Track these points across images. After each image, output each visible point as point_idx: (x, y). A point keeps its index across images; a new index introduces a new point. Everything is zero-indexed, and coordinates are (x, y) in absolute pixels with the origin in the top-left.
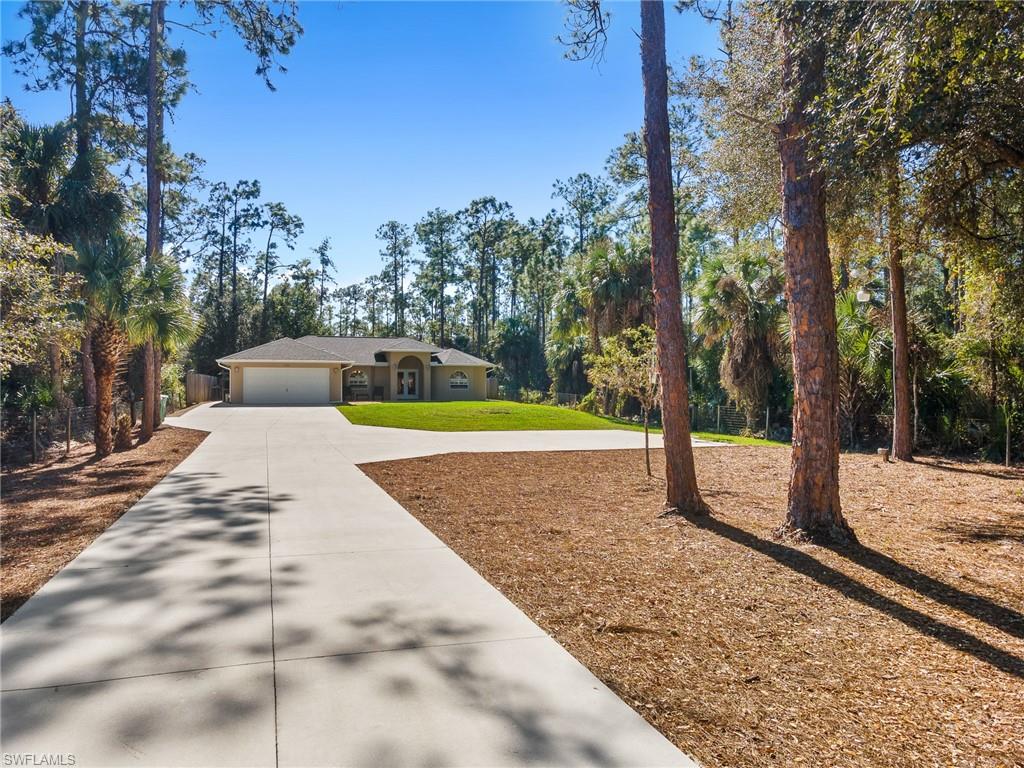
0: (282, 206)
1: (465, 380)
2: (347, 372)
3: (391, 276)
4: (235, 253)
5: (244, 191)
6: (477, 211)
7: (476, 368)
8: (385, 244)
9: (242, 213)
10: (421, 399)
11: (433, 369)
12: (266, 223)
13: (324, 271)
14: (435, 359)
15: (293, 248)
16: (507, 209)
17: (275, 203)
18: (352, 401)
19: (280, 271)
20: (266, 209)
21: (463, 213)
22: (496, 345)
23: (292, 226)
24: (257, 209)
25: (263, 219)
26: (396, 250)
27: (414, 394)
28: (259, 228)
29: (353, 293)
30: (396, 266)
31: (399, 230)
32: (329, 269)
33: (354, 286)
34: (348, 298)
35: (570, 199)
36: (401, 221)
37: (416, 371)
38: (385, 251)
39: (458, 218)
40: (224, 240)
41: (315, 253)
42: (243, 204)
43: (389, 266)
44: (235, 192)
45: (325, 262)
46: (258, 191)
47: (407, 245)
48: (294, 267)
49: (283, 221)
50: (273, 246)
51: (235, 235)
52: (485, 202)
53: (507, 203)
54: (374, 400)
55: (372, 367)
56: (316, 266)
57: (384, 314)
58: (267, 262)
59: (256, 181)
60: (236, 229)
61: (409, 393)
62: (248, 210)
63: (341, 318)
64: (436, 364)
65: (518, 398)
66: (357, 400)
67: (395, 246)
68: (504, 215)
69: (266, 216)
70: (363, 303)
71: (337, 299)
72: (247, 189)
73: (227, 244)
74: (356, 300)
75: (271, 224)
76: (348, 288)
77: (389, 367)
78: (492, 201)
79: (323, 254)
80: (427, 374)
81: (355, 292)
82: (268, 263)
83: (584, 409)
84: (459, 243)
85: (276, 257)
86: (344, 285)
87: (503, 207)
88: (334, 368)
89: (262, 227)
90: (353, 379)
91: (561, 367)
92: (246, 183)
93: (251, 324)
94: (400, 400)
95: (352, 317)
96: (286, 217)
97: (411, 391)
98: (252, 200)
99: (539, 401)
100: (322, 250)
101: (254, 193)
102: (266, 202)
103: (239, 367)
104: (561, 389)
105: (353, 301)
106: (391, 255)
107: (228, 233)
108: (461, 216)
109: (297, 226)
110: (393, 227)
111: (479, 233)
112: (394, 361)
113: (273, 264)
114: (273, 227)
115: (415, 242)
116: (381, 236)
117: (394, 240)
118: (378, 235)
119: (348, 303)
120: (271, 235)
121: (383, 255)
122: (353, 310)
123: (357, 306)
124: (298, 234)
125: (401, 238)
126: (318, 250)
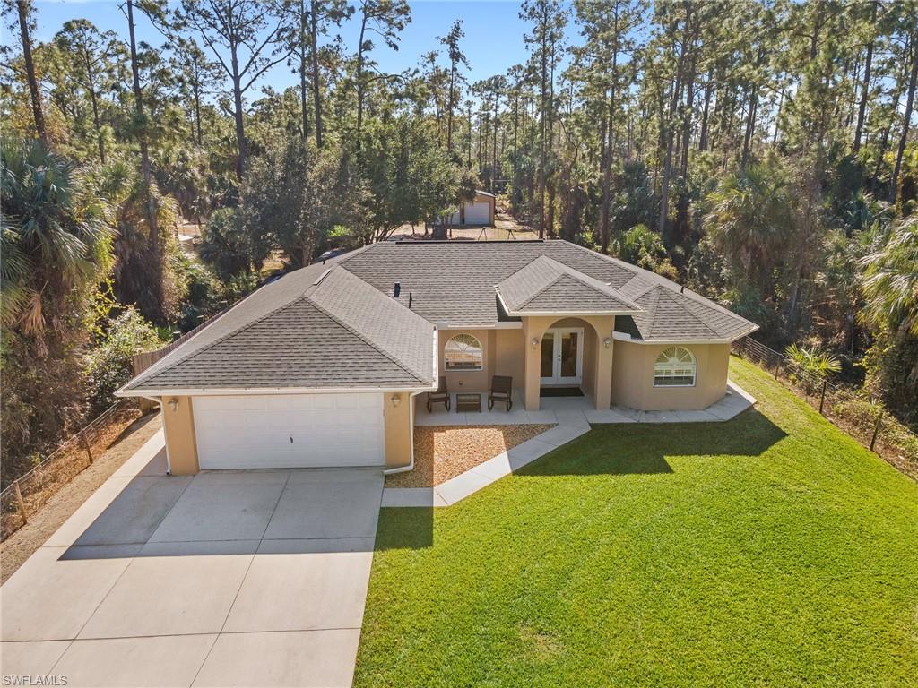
8: (530, 26)
11: (617, 349)
13: (454, 69)
15: (396, 48)
23: (393, 13)
26: (546, 33)
28: (343, 20)
29: (494, 86)
30: (545, 55)
32: (460, 66)
33: (496, 78)
34: (489, 93)
37: (579, 331)
38: (531, 36)
41: (444, 43)
43: (536, 55)
45: (456, 56)
47: (560, 24)
49: (378, 4)
56: (445, 61)
58: (359, 73)
63: (481, 115)
67: (544, 28)
70: (505, 98)
71: (477, 93)
74: (498, 95)
75: (363, 12)
76: (489, 82)
79: (453, 46)
81: (497, 85)
85: (372, 64)
95: (493, 114)
100: (451, 40)
103: (179, 400)
105: (494, 97)
106: (538, 41)
109: (402, 12)
113: (367, 75)
114: (367, 16)
115: (572, 18)
116: (526, 14)
117: (543, 19)
118: (523, 12)
119: (490, 99)
120: (363, 29)
121: (529, 41)
122: (494, 107)
123: (499, 102)
124: (404, 24)
125: (552, 15)
126: (447, 39)
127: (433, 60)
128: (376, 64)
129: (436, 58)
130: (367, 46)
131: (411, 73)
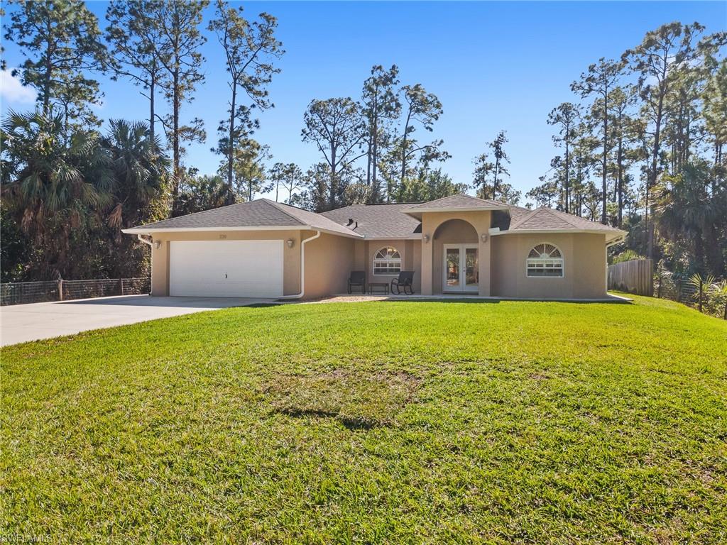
0: (421, 87)
1: (556, 261)
2: (371, 250)
5: (379, 78)
8: (558, 129)
11: (494, 239)
13: (498, 164)
15: (431, 130)
17: (412, 85)
27: (476, 285)
32: (503, 161)
41: (491, 147)
45: (499, 154)
49: (421, 103)
56: (491, 159)
59: (394, 66)
61: (468, 283)
64: (496, 231)
72: (382, 74)
79: (497, 148)
90: (380, 261)
100: (497, 145)
101: (390, 78)
102: (404, 86)
109: (437, 107)
110: (567, 109)
112: (427, 229)
114: (412, 111)
116: (554, 120)
117: (566, 123)
120: (408, 119)
121: (557, 140)
126: (493, 144)
127: (483, 160)
128: (416, 141)
129: (486, 159)
130: (409, 130)
131: (438, 143)
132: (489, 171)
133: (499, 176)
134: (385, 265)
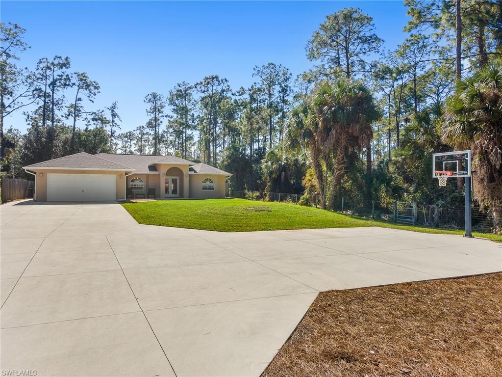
0: (86, 75)
1: (212, 184)
2: (130, 178)
3: (153, 124)
4: (53, 103)
5: (59, 63)
6: (208, 83)
7: (220, 176)
8: (149, 106)
9: (58, 77)
10: (181, 197)
11: (190, 176)
12: (74, 84)
13: (113, 121)
14: (191, 170)
15: (93, 102)
16: (225, 82)
17: (81, 73)
18: (133, 198)
19: (84, 115)
20: (75, 76)
21: (199, 84)
22: (225, 163)
23: (92, 88)
24: (67, 75)
25: (72, 82)
26: (156, 110)
27: (176, 193)
28: (69, 88)
29: (129, 136)
30: (156, 119)
31: (158, 97)
32: (116, 119)
33: (130, 132)
34: (126, 139)
35: (264, 77)
36: (159, 93)
37: (178, 178)
38: (149, 110)
39: (196, 87)
40: (46, 95)
41: (108, 110)
42: (58, 72)
43: (151, 119)
44: (53, 63)
45: (114, 115)
46: (68, 63)
47: (162, 107)
48: (93, 113)
49: (86, 84)
50: (80, 99)
51: (53, 91)
52: (213, 78)
53: (226, 79)
54: (148, 198)
55: (148, 175)
56: (108, 116)
57: (147, 148)
58: (75, 109)
59: (67, 58)
60: (54, 87)
61: (173, 193)
62: (62, 76)
63: (122, 150)
64: (192, 173)
65: (243, 196)
66: (136, 198)
67: (155, 108)
68: (224, 86)
69: (74, 80)
70: (135, 142)
71: (120, 139)
72: (61, 62)
73: (48, 97)
74: (131, 140)
75: (78, 86)
76: (127, 134)
77: (159, 175)
78: (217, 77)
79: (113, 111)
80: (186, 180)
81: (130, 135)
82: (75, 111)
83: (301, 204)
84: (193, 106)
85: (81, 107)
86: (124, 131)
87: (224, 81)
88: (119, 175)
89: (71, 87)
90: (133, 183)
91: (274, 176)
92: (60, 57)
93: (62, 147)
94: (167, 198)
95: (128, 150)
96: (88, 82)
97: (174, 192)
98: (64, 69)
99: (258, 198)
100: (112, 109)
101: (65, 64)
102: (75, 72)
103: (43, 173)
104: (273, 190)
105: (129, 141)
106: (153, 113)
107: (49, 91)
108: (197, 86)
109: (96, 88)
110: (155, 96)
111: (209, 96)
112: (163, 171)
113: (79, 111)
114: (79, 88)
115: (167, 105)
116: (147, 101)
117: (155, 104)
118: (145, 100)
119: (126, 142)
120: (78, 93)
122: (129, 146)
123: (131, 143)
124: (96, 93)
125: (159, 103)
126: (110, 108)
131: (101, 111)
132: (107, 125)
133: (114, 129)
134: (135, 185)
